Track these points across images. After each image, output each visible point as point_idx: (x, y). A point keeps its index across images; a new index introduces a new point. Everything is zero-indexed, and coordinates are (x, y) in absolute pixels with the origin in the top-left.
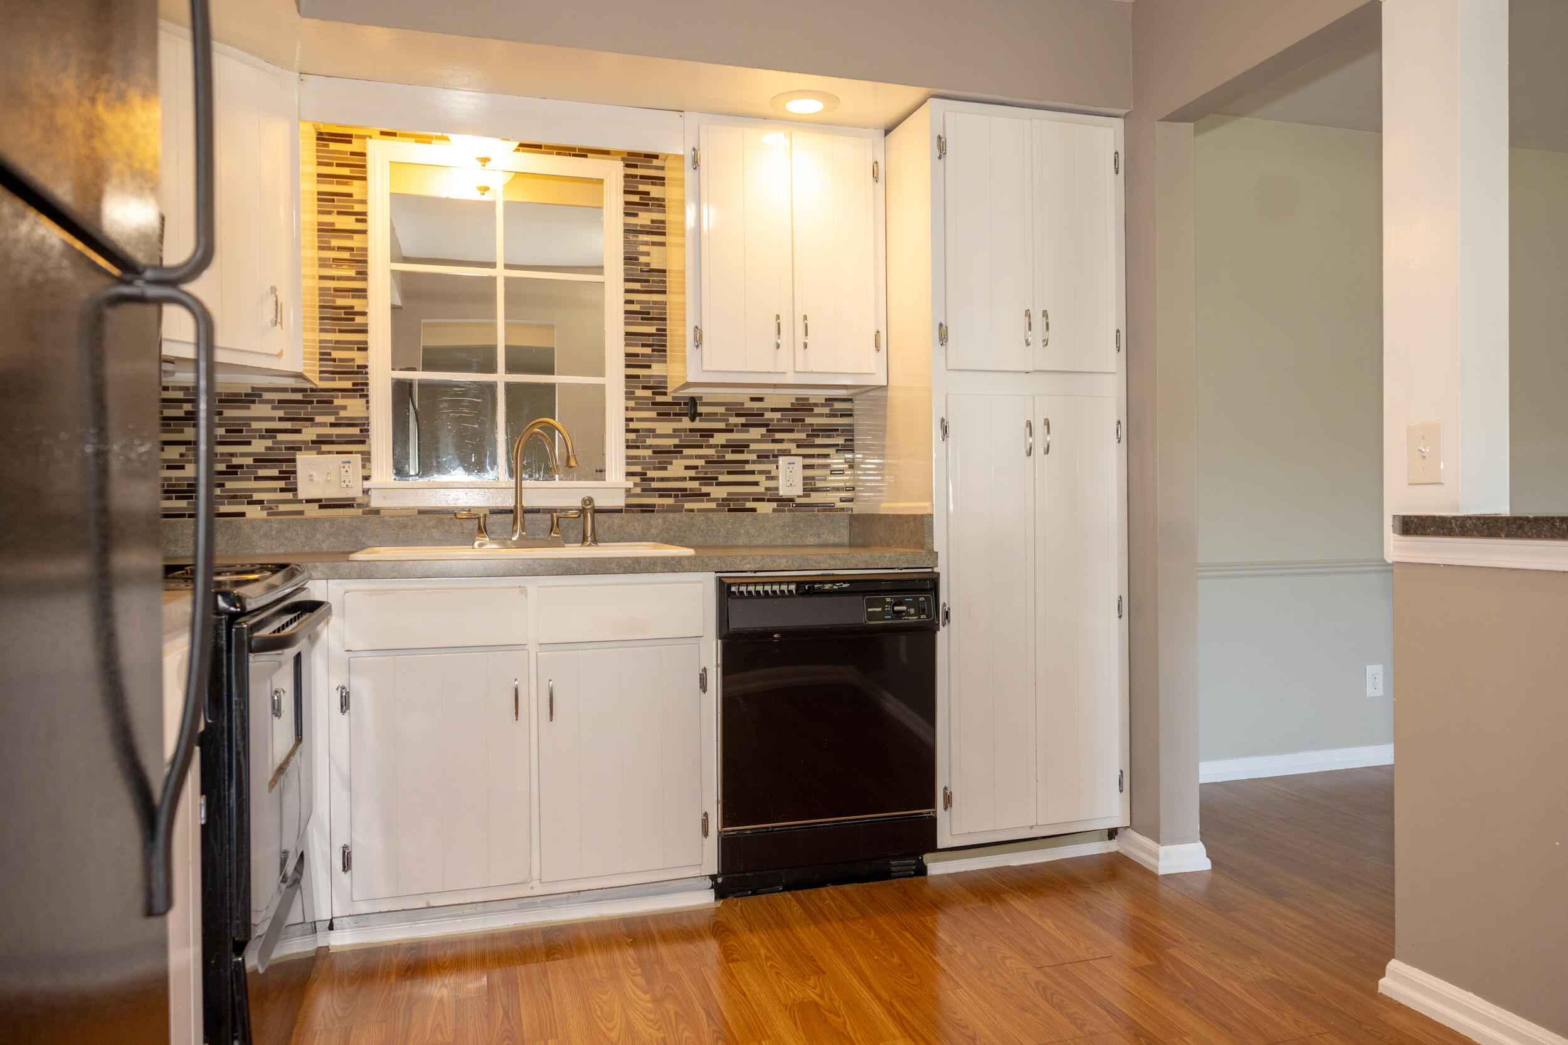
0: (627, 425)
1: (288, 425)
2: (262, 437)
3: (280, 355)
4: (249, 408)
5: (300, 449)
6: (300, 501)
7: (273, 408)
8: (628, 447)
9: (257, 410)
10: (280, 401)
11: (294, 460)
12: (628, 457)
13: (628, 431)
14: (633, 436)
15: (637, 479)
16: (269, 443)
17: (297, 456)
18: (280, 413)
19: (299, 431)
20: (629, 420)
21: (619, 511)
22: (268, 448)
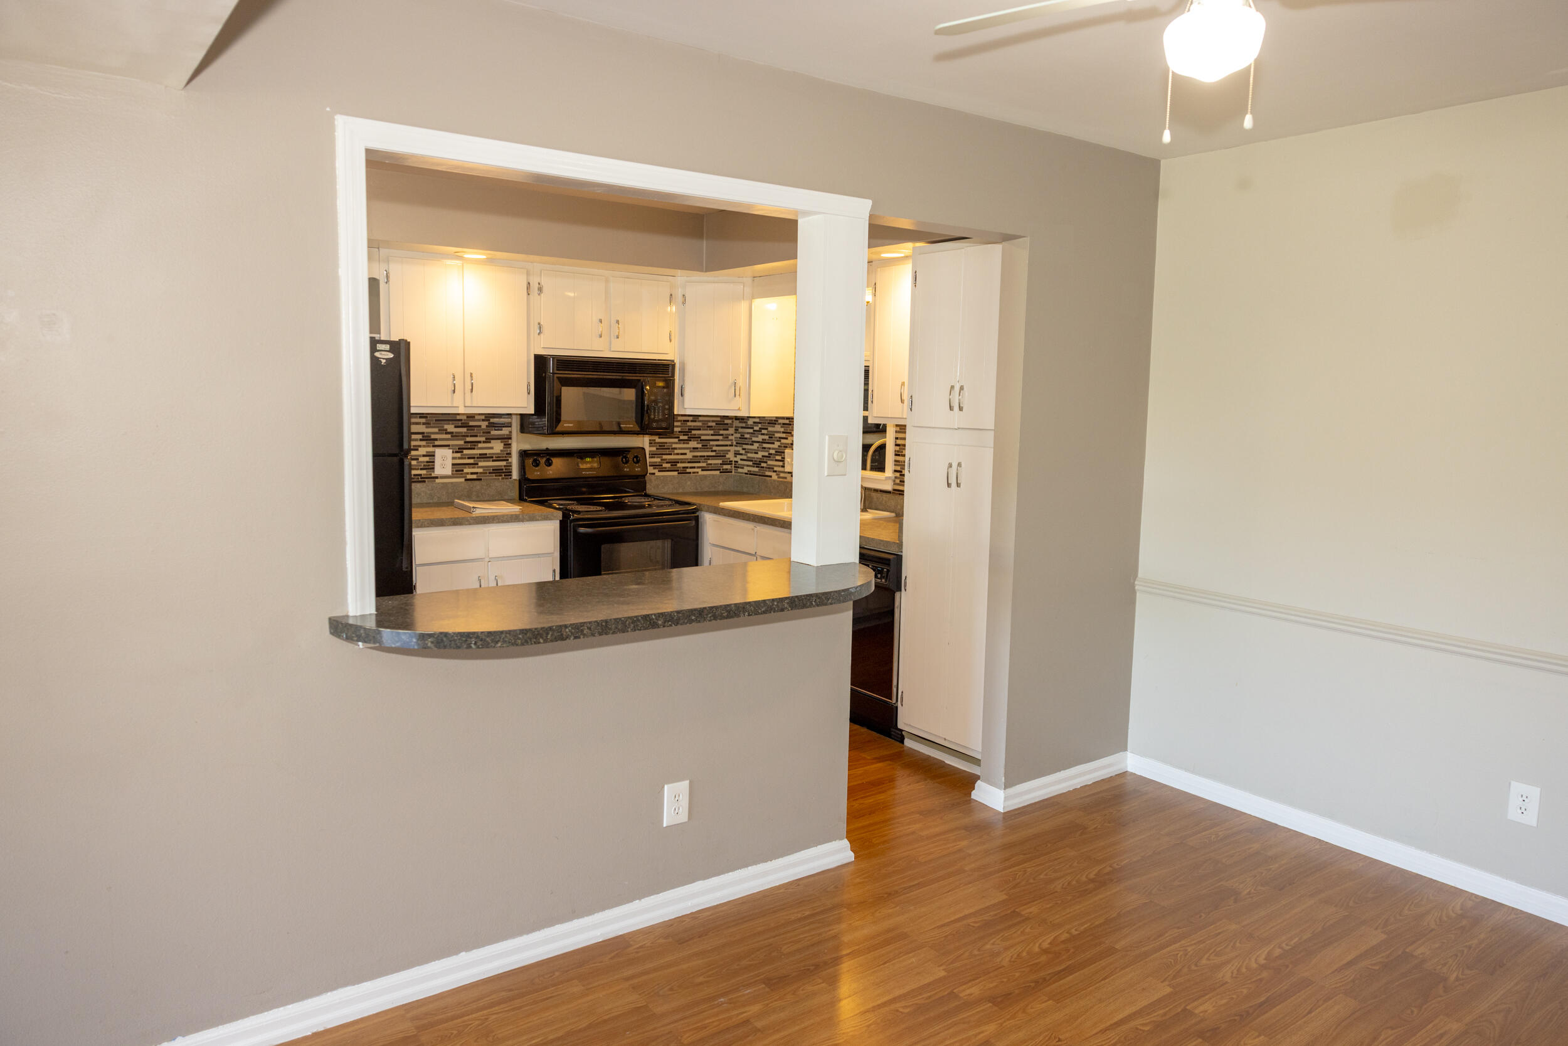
0: (896, 442)
1: (784, 435)
2: (778, 441)
3: (739, 409)
4: (774, 427)
5: (786, 447)
6: (786, 472)
7: (782, 427)
8: (896, 455)
9: (778, 428)
10: (784, 424)
11: (784, 452)
12: (896, 461)
13: (896, 445)
14: (898, 448)
15: (898, 474)
16: (779, 443)
17: (786, 451)
18: (782, 430)
19: (787, 439)
20: (897, 438)
21: (889, 492)
22: (779, 446)
